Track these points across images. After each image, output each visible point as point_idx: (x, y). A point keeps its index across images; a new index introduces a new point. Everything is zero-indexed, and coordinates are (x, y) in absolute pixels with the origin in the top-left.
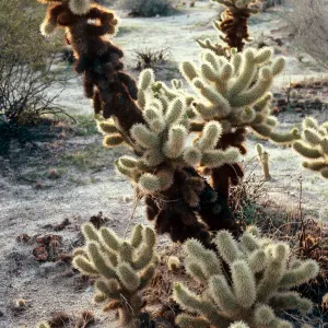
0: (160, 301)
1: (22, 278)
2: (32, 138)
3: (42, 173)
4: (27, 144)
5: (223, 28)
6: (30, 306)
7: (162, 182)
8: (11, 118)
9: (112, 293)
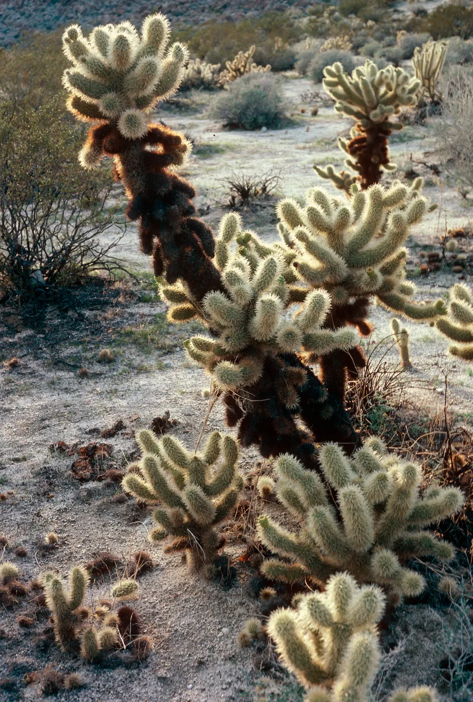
0: (244, 541)
1: (55, 503)
2: (76, 304)
3: (89, 355)
4: (70, 313)
5: (352, 150)
6: (64, 543)
7: (246, 374)
8: (48, 275)
9: (176, 527)
